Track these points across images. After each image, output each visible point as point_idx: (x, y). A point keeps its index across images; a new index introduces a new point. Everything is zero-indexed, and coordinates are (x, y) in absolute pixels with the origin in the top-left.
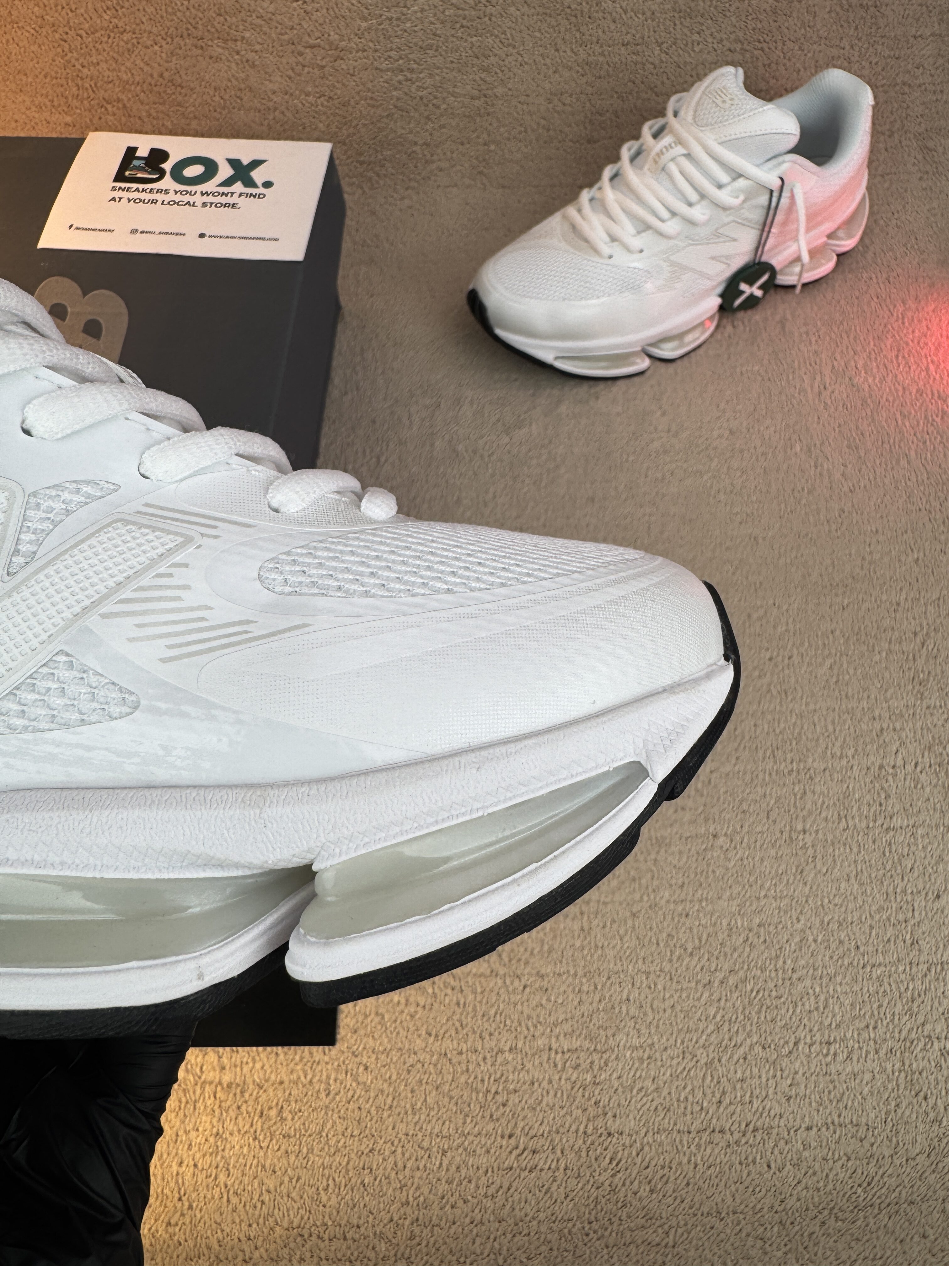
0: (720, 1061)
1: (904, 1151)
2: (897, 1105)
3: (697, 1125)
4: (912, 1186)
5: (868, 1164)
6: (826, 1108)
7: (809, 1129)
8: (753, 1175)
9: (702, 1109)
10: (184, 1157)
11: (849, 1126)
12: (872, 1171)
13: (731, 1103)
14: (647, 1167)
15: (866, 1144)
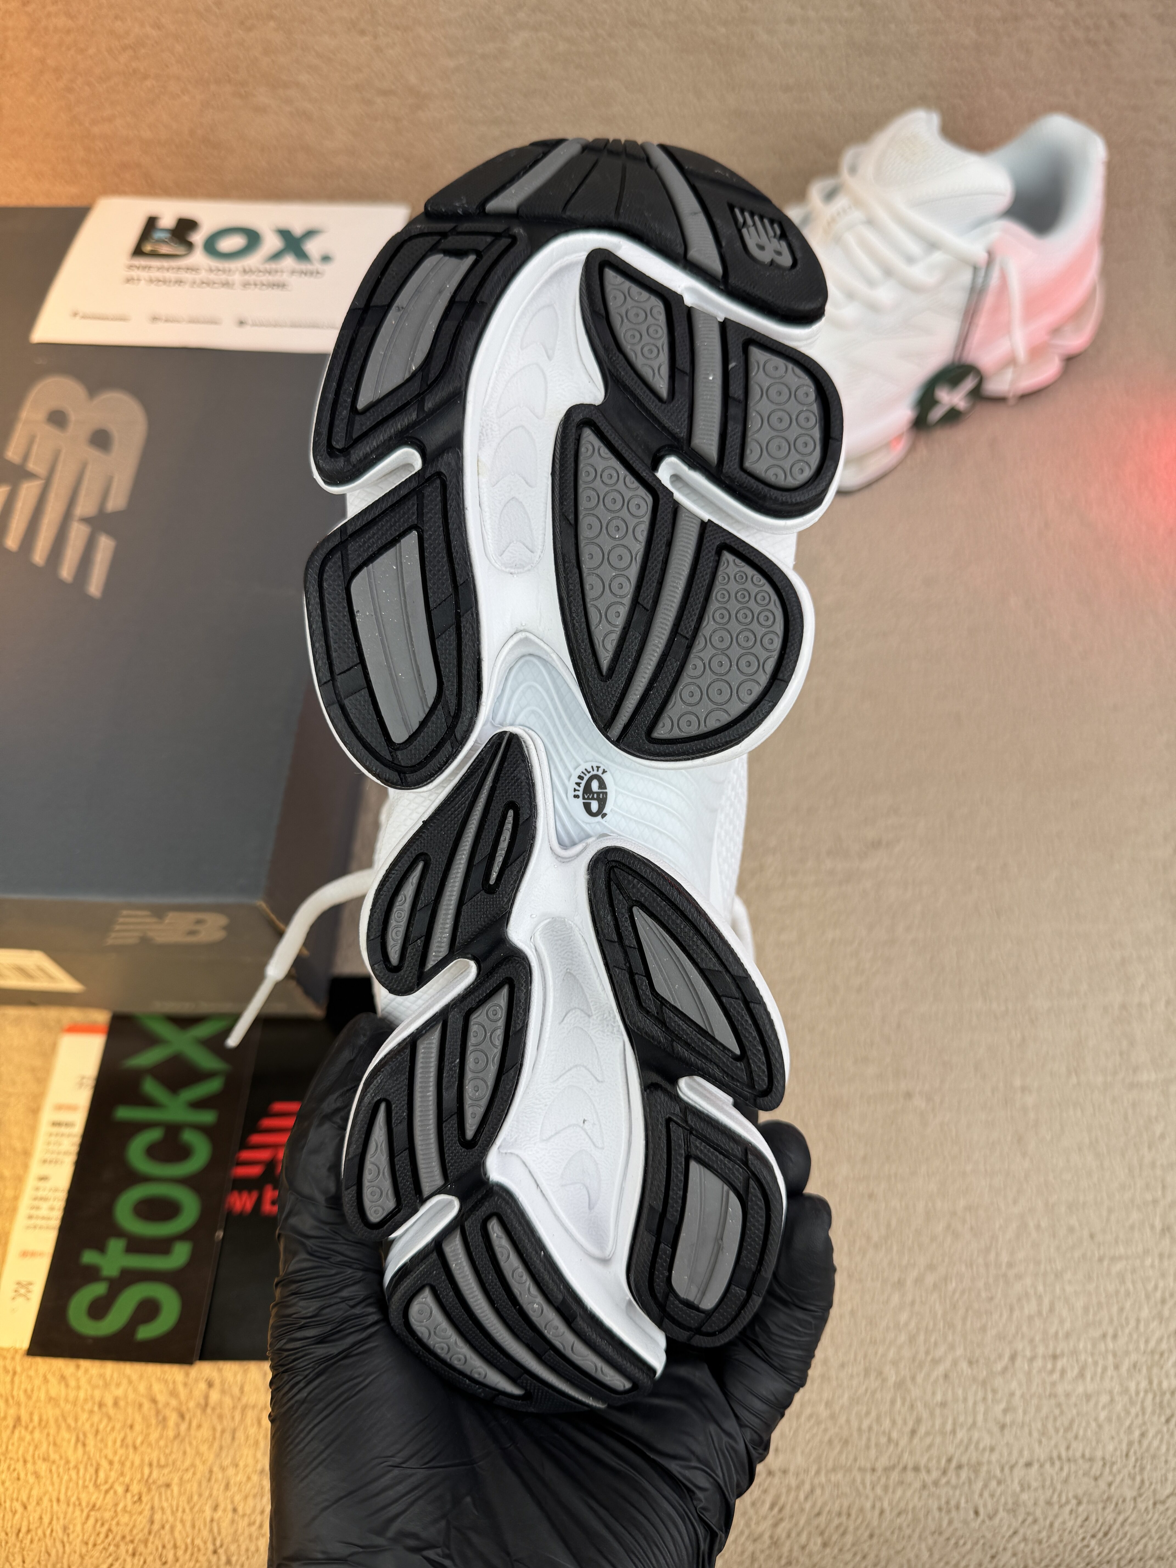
0: (913, 1379)
1: (1150, 1493)
2: (1143, 1435)
3: (883, 1462)
4: (1161, 1538)
5: (1104, 1508)
6: (1050, 1438)
7: (1028, 1465)
8: (957, 1524)
9: (890, 1440)
10: (221, 1498)
11: (1081, 1461)
12: (1110, 1518)
13: (927, 1434)
14: (819, 1514)
15: (1102, 1484)
